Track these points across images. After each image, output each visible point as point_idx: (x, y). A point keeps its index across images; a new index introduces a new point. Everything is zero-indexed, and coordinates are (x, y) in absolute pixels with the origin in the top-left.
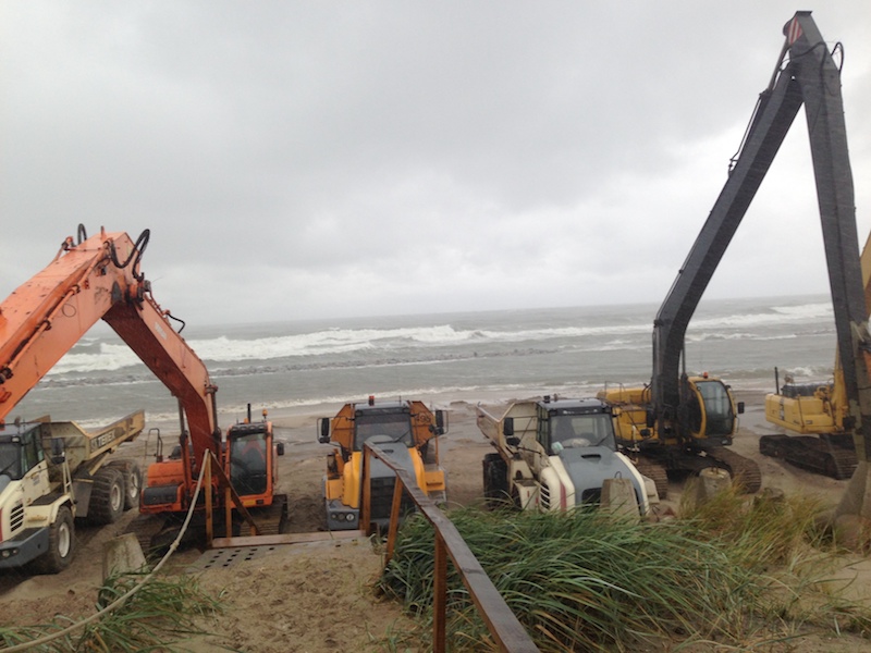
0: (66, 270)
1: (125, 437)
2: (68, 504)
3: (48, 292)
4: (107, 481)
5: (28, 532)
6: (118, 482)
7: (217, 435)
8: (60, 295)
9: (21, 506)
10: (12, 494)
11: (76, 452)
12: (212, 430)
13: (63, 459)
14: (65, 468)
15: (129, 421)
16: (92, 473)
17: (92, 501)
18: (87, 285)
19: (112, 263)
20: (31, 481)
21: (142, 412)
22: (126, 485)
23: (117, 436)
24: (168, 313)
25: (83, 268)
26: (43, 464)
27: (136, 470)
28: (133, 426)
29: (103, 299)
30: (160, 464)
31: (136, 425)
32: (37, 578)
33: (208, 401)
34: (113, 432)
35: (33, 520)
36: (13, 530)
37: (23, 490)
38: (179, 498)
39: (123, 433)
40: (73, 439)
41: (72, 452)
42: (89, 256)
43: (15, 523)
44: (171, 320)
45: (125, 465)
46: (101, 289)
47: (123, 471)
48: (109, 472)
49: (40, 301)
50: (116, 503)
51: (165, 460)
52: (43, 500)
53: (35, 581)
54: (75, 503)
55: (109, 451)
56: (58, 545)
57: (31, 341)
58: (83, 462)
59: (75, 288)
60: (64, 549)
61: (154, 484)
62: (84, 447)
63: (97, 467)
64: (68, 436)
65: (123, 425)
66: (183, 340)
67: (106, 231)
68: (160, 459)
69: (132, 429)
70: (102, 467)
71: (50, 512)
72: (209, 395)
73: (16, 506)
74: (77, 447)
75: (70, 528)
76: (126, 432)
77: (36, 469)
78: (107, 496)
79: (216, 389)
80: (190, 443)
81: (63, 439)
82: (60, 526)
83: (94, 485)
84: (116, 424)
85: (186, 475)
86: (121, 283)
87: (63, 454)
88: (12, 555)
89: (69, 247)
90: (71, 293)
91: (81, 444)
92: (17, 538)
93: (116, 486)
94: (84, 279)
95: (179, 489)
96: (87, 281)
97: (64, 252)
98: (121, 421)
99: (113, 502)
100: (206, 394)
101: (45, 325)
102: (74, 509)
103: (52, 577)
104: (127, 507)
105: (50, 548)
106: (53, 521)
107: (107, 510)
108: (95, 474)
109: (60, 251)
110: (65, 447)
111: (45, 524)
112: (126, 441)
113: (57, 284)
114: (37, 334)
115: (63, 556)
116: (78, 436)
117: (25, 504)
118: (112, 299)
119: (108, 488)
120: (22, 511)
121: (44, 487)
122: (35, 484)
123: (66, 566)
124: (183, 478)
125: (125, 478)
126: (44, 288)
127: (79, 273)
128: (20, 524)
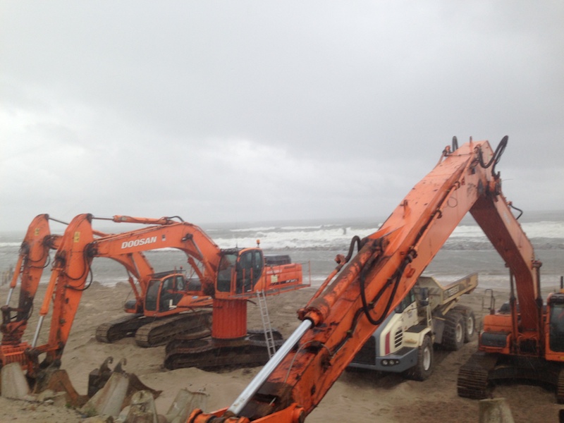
0: (449, 170)
1: (465, 291)
2: (429, 334)
3: (439, 188)
4: (453, 321)
5: (405, 350)
6: (460, 322)
7: (540, 301)
8: (446, 190)
9: (401, 331)
10: (396, 322)
11: (434, 298)
12: (536, 297)
13: (427, 303)
14: (428, 309)
15: (468, 280)
16: (444, 313)
17: (445, 333)
18: (463, 183)
19: (479, 165)
20: (407, 315)
21: (476, 274)
22: (466, 325)
23: (460, 290)
24: (510, 204)
25: (461, 169)
26: (414, 304)
27: (473, 315)
28: (470, 284)
29: (472, 192)
30: (493, 316)
31: (472, 282)
32: (410, 382)
33: (534, 272)
34: (458, 287)
35: (409, 342)
36: (396, 346)
37: (402, 320)
38: (508, 345)
39: (464, 288)
40: (432, 289)
41: (432, 298)
42: (464, 159)
43: (398, 342)
44: (512, 210)
45: (465, 311)
46: (472, 184)
47: (464, 315)
48: (455, 314)
49: (433, 195)
50: (459, 336)
51: (497, 314)
52: (414, 329)
53: (408, 384)
54: (435, 334)
55: (455, 299)
56: (423, 361)
57: (429, 227)
58: (439, 306)
59: (456, 184)
60: (427, 364)
61: (488, 331)
62: (439, 295)
63: (448, 309)
64: (430, 287)
65: (463, 282)
66: (519, 225)
67: (473, 141)
68: (492, 312)
69: (470, 286)
70: (451, 310)
71: (418, 338)
72: (534, 269)
73: (398, 331)
74: (435, 295)
75: (430, 351)
76: (466, 287)
77: (409, 307)
78: (453, 331)
79: (540, 265)
80: (518, 303)
81: (427, 288)
82: (424, 348)
83: (446, 322)
84: (460, 281)
85: (514, 329)
86: (483, 181)
87: (427, 299)
88: (395, 364)
89: (448, 154)
90: (454, 188)
91: (438, 293)
92: (399, 353)
93: (459, 325)
94: (462, 177)
95: (508, 337)
96: (463, 179)
97: (444, 158)
98: (463, 280)
99: (457, 336)
100: (532, 268)
101: (437, 214)
102: (433, 338)
103: (419, 384)
104: (466, 340)
105: (418, 363)
106: (421, 345)
107: (454, 341)
108: (446, 314)
109: (442, 157)
110: (429, 295)
111: (416, 346)
112: (465, 293)
113: (444, 181)
114: (433, 222)
115: (427, 369)
116: (436, 288)
117: (404, 330)
118: (478, 193)
119: (454, 326)
120: (401, 335)
121: (414, 320)
122: (410, 317)
123: (427, 377)
124: (511, 329)
125: (465, 320)
126: (435, 185)
127: (458, 172)
128: (400, 344)
